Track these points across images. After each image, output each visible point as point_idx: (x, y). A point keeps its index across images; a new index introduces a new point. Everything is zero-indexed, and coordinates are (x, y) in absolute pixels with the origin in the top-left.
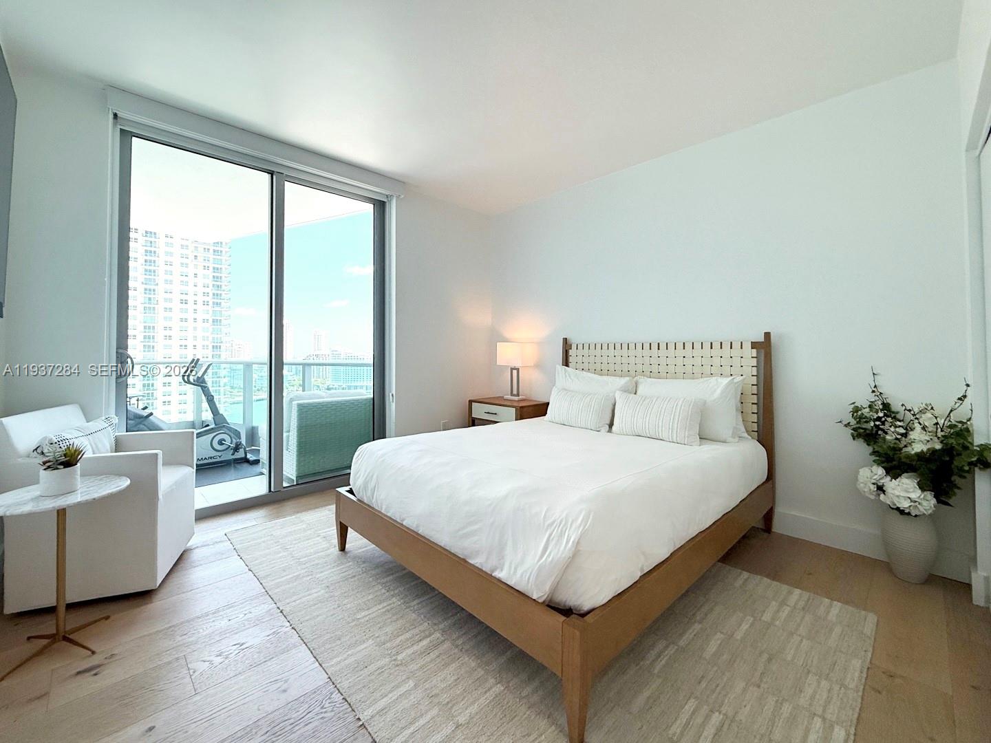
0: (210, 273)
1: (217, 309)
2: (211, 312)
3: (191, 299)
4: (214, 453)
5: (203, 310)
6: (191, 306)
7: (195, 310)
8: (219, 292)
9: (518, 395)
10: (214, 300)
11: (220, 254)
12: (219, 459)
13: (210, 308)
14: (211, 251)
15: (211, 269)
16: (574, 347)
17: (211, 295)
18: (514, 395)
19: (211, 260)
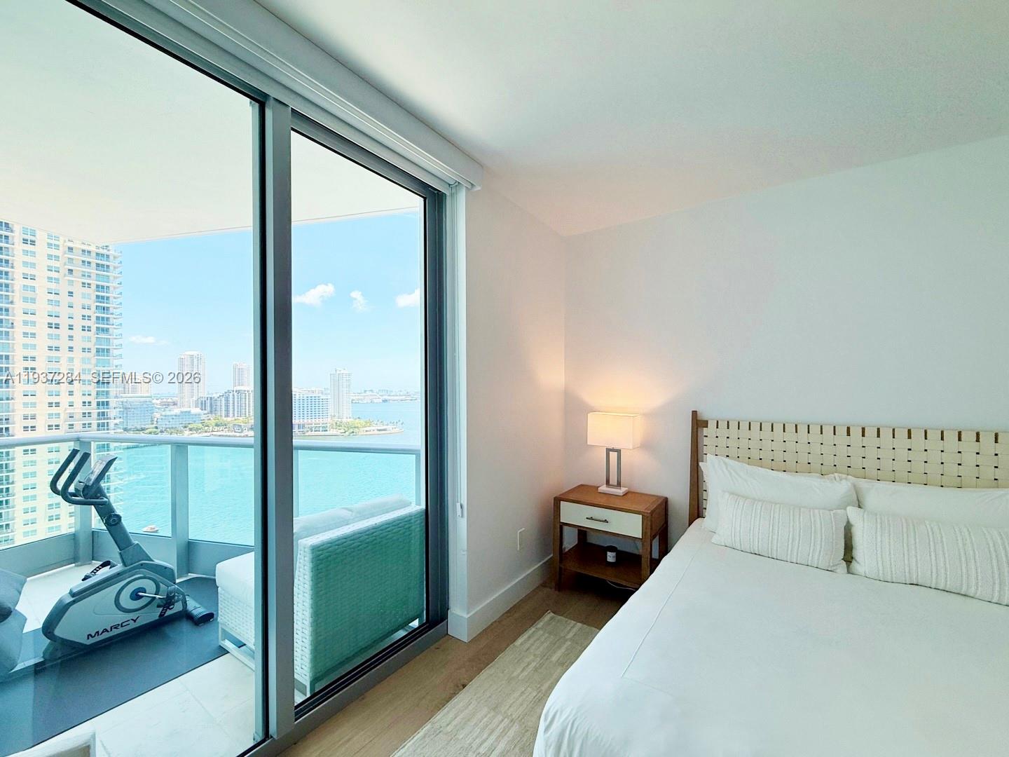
0: (92, 292)
1: (102, 335)
2: (94, 340)
3: (64, 322)
4: (120, 617)
5: (83, 337)
6: (64, 332)
7: (69, 336)
8: (105, 316)
9: (619, 485)
10: (98, 325)
11: (105, 269)
12: (132, 625)
13: (92, 334)
14: (93, 265)
15: (93, 287)
16: (712, 425)
17: (93, 319)
18: (613, 486)
19: (93, 276)
